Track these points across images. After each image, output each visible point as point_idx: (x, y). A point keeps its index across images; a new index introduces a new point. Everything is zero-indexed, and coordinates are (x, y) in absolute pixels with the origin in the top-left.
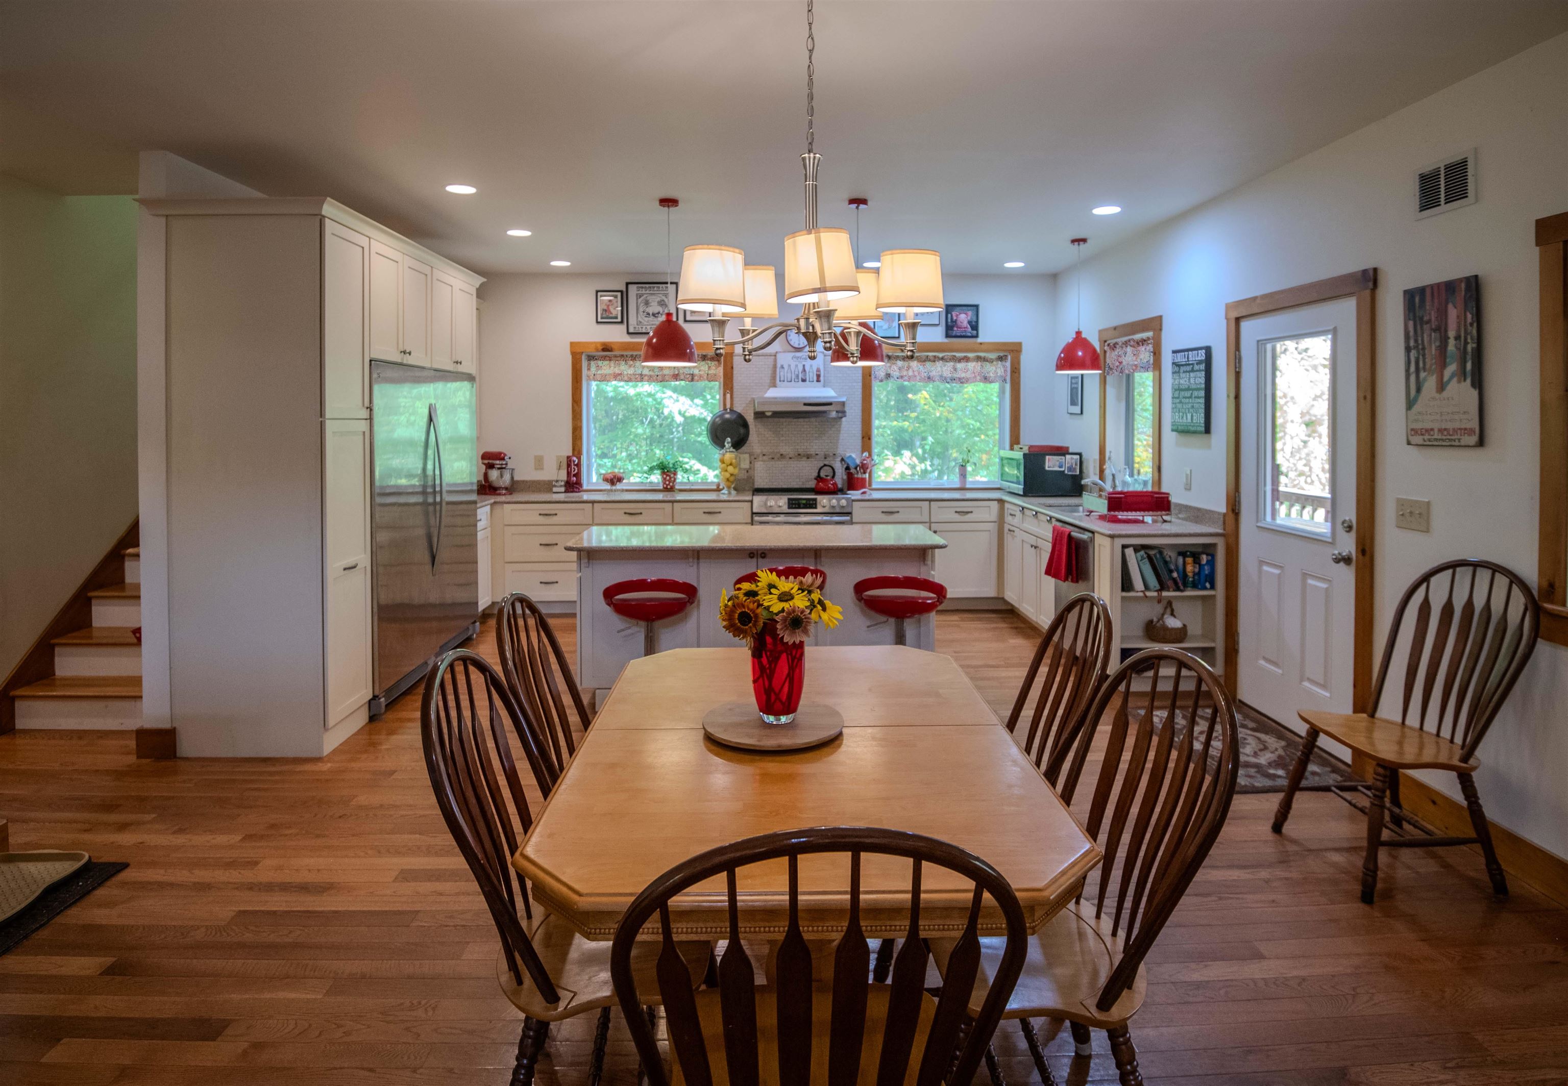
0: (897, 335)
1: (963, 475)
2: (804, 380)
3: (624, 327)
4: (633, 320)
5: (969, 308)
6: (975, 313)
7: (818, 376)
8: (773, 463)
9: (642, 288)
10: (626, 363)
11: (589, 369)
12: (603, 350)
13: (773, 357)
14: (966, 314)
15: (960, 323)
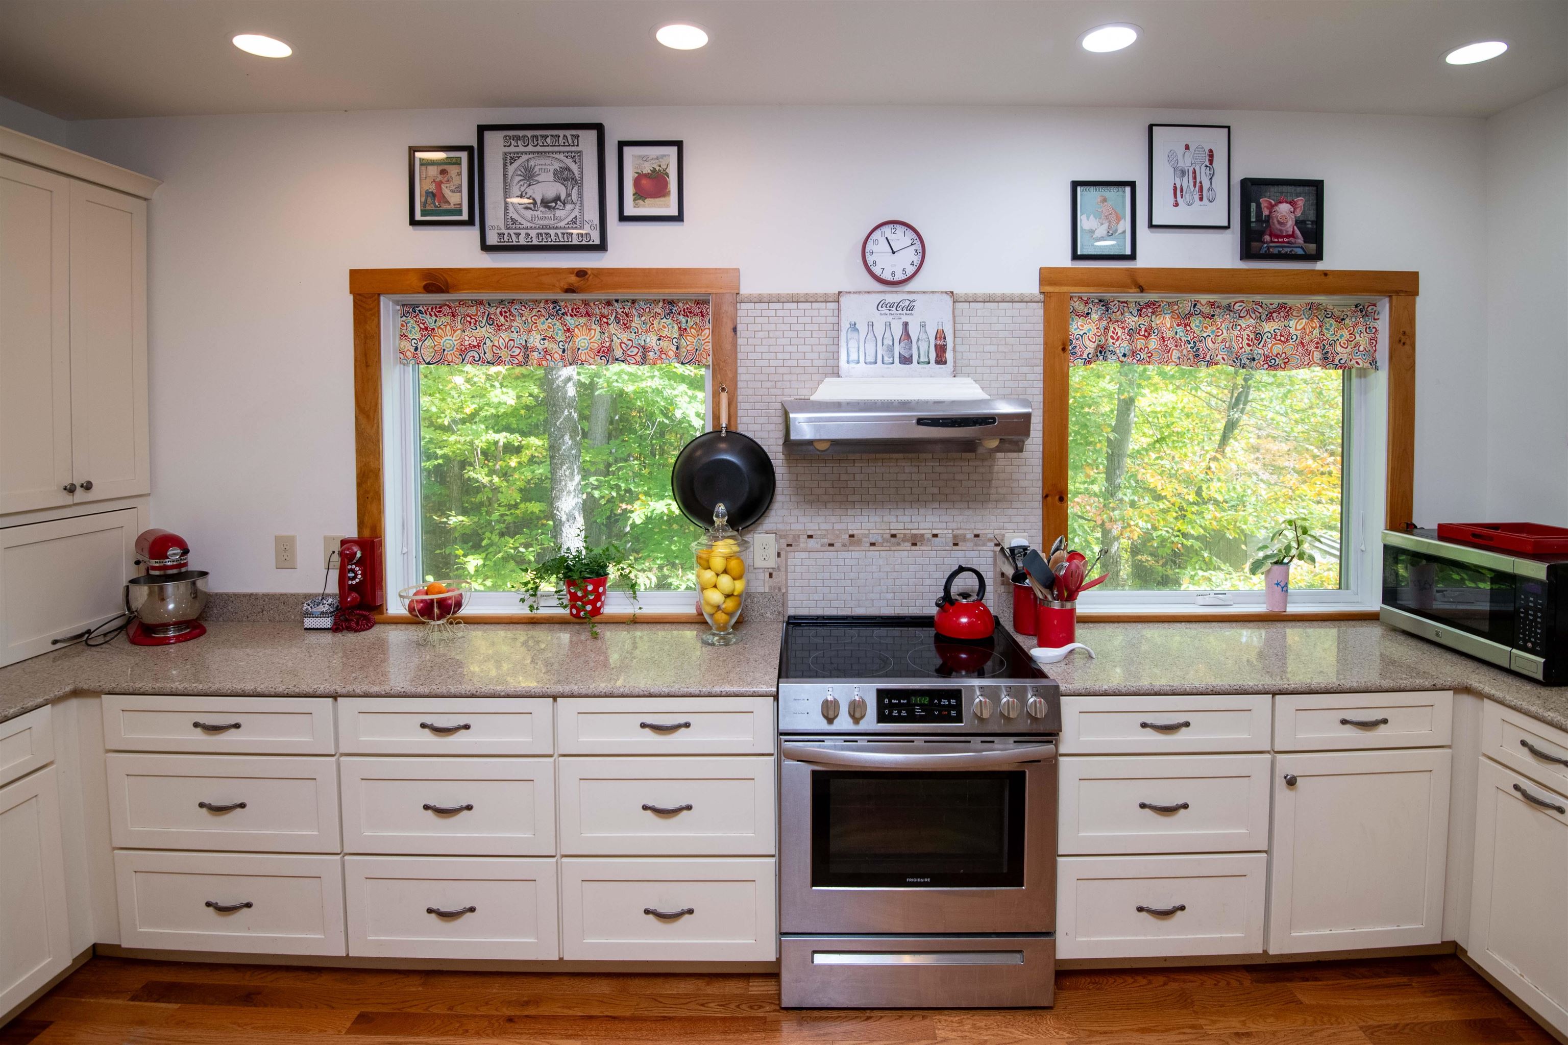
0: (1128, 252)
2: (906, 360)
3: (473, 233)
4: (494, 217)
5: (1299, 189)
6: (1313, 199)
7: (941, 350)
8: (832, 554)
9: (517, 138)
10: (490, 321)
11: (403, 336)
12: (428, 289)
13: (833, 305)
14: (1293, 203)
15: (1279, 222)
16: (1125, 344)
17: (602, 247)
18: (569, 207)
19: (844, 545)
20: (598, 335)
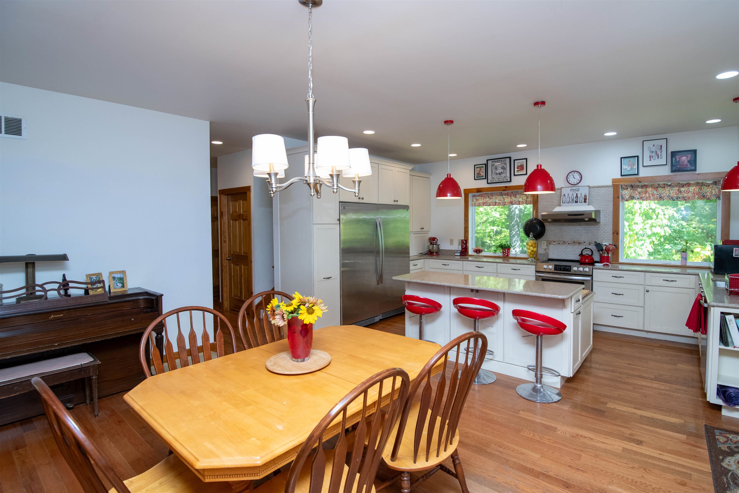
2: (576, 202)
3: (486, 180)
4: (490, 177)
5: (688, 152)
6: (693, 155)
8: (560, 246)
9: (494, 161)
10: (489, 197)
11: (473, 201)
12: (477, 192)
13: (560, 190)
14: (687, 157)
15: (682, 162)
16: (638, 196)
17: (510, 181)
18: (504, 174)
19: (562, 244)
20: (510, 199)
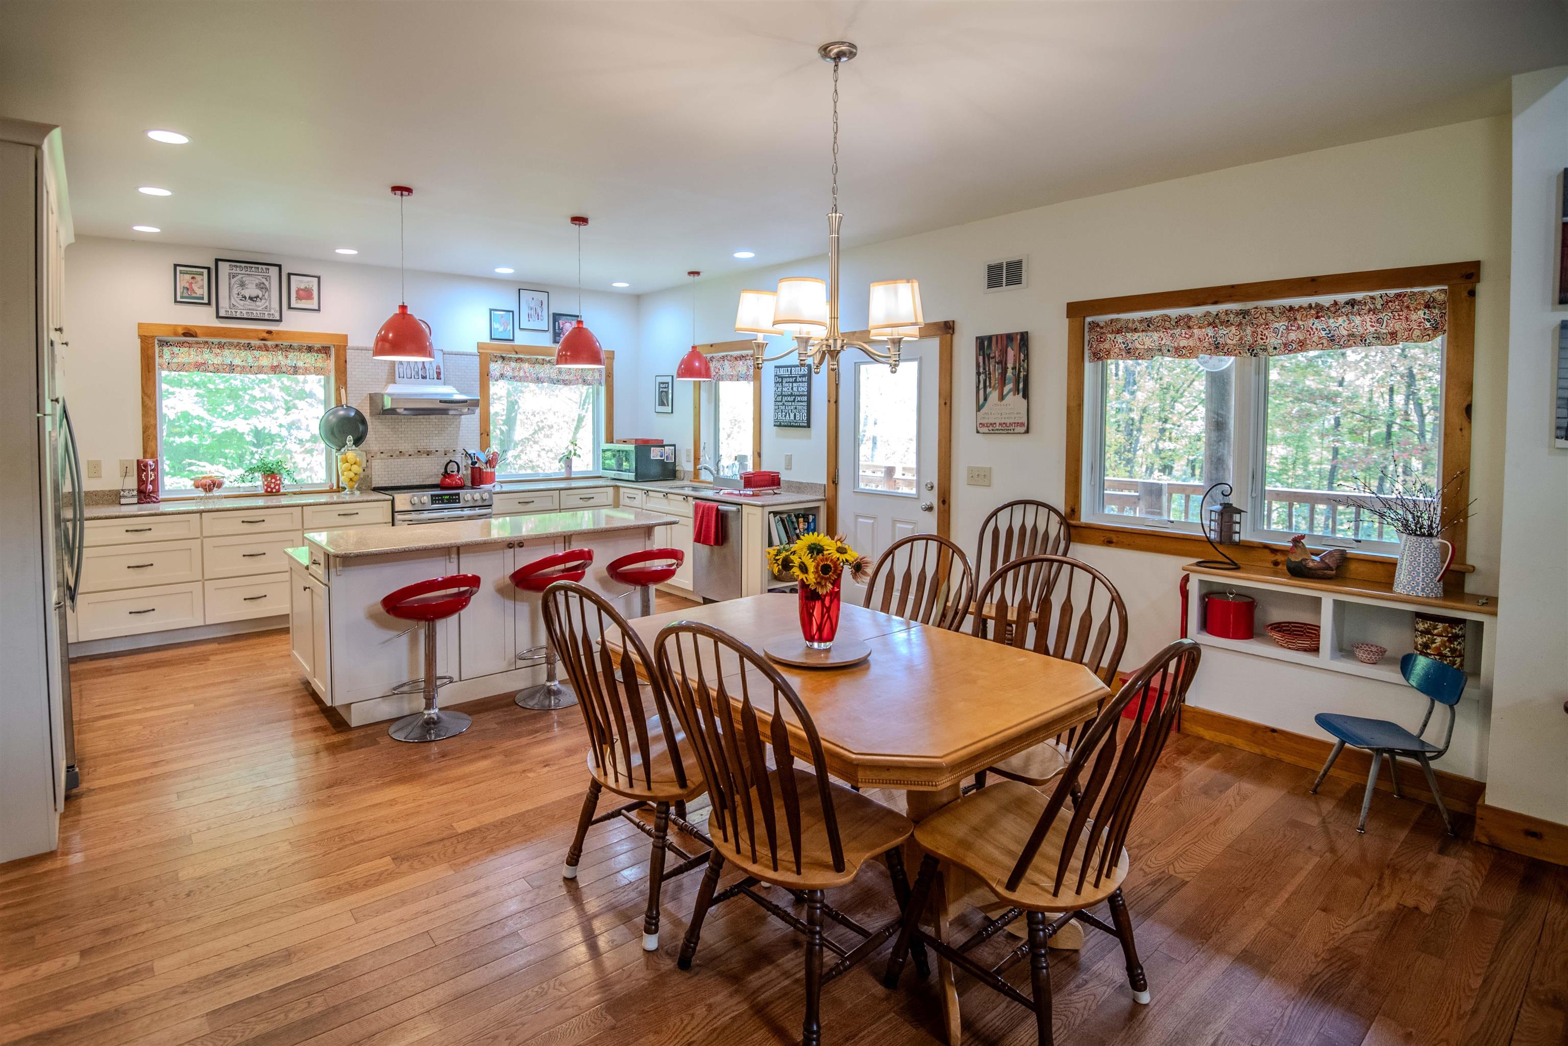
0: (511, 338)
1: (569, 466)
2: (424, 377)
3: (212, 309)
4: (224, 303)
5: (573, 318)
7: (439, 374)
8: (392, 460)
9: (237, 266)
10: (212, 352)
12: (185, 335)
14: (571, 323)
15: (566, 330)
16: (511, 374)
17: (280, 320)
18: (263, 301)
